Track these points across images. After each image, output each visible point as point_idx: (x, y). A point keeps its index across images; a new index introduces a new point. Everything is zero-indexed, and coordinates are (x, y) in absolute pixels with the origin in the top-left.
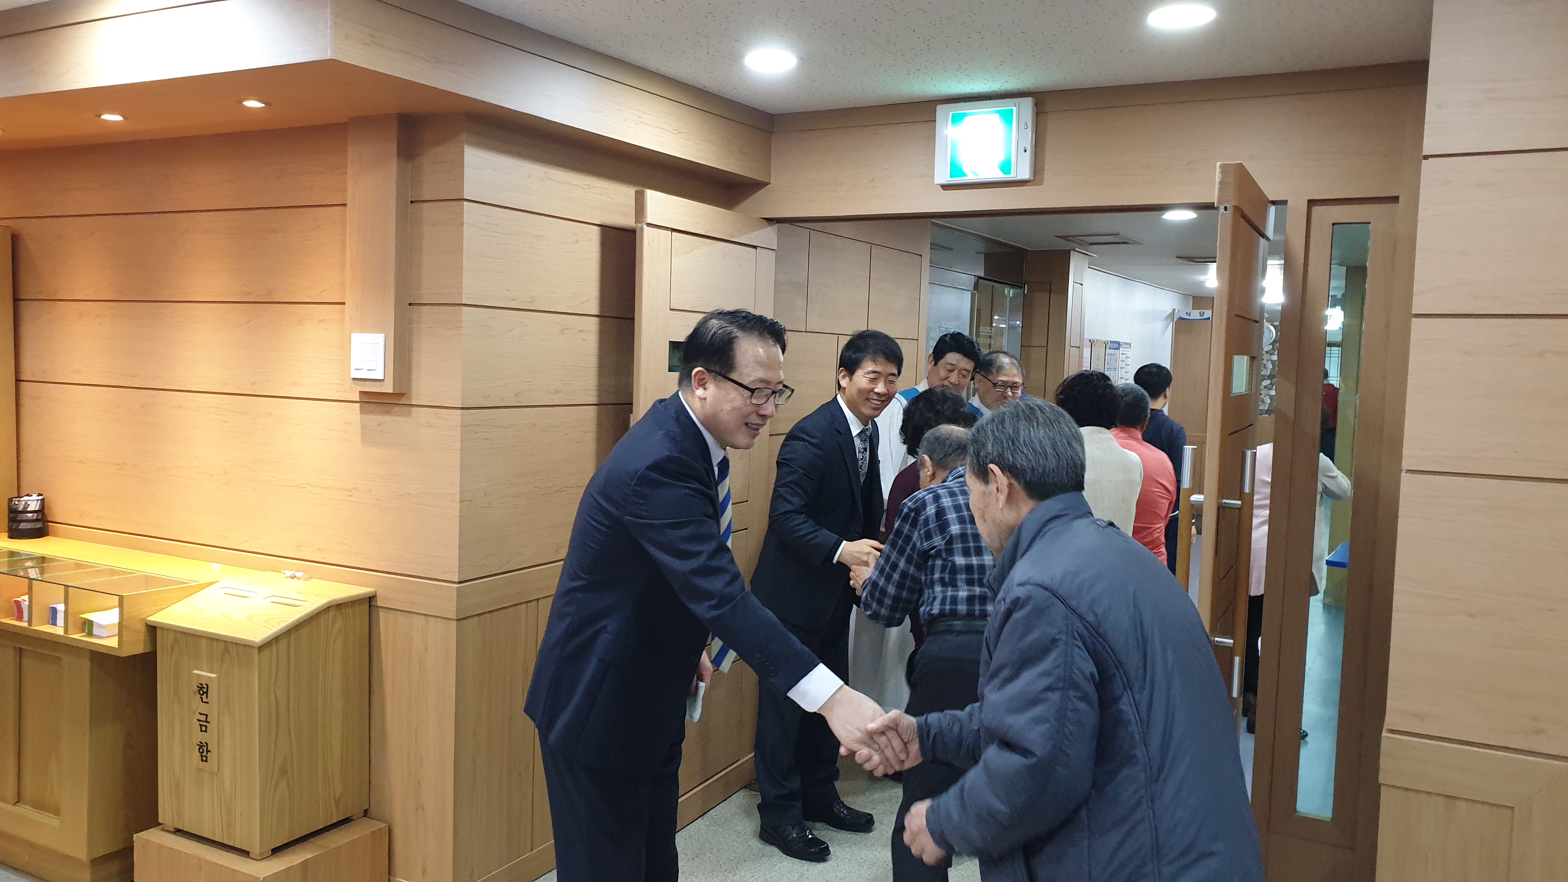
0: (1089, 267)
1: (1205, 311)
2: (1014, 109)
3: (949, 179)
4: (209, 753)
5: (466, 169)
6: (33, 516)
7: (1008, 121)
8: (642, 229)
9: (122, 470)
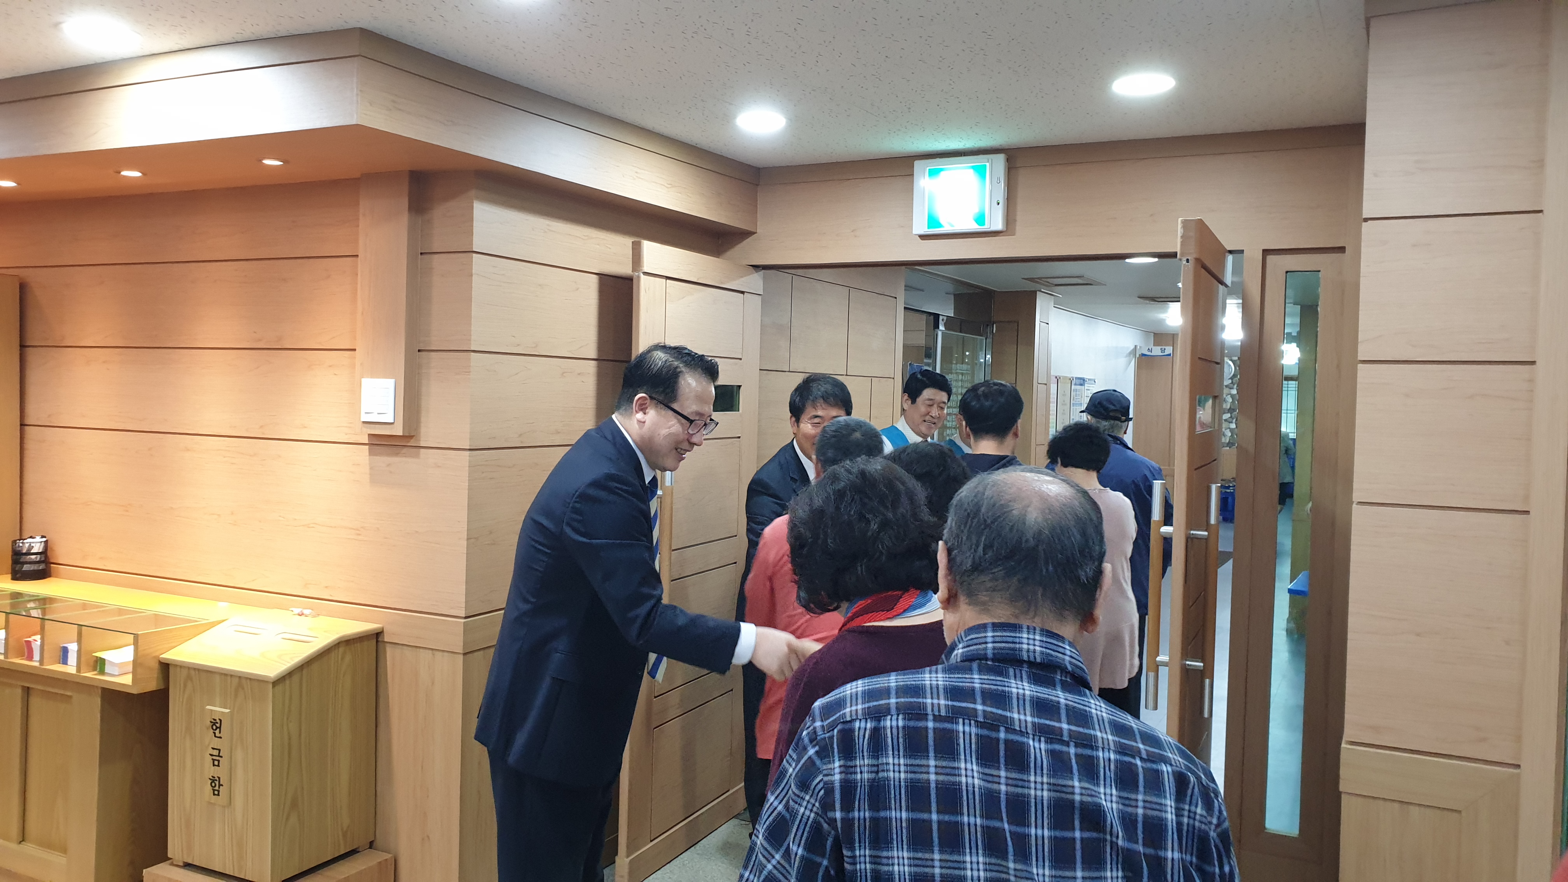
0: (1054, 307)
1: (1166, 348)
2: (988, 164)
3: (927, 229)
4: (221, 787)
5: (475, 224)
6: (36, 558)
7: (983, 176)
8: (639, 277)
9: (127, 511)
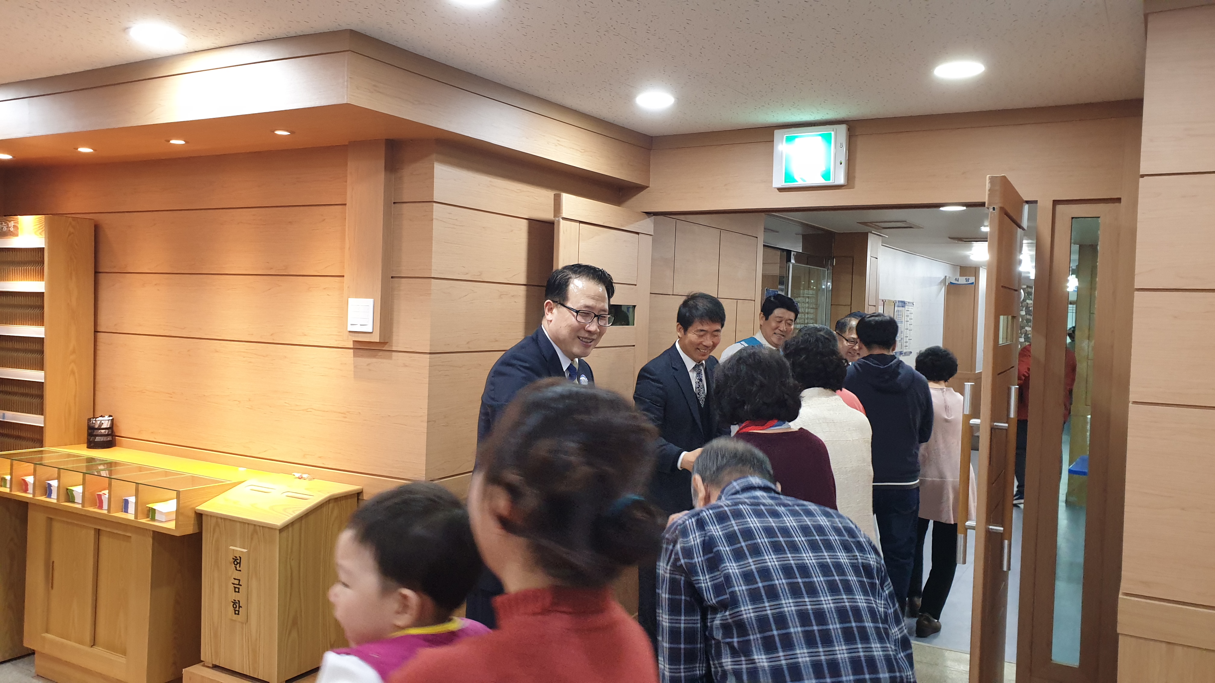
0: (882, 245)
1: (970, 278)
2: (833, 133)
3: (784, 184)
4: (240, 608)
5: (435, 180)
6: (105, 432)
7: (829, 142)
8: (559, 221)
9: (171, 397)
